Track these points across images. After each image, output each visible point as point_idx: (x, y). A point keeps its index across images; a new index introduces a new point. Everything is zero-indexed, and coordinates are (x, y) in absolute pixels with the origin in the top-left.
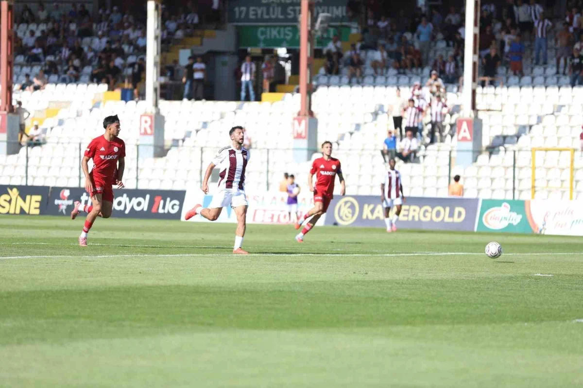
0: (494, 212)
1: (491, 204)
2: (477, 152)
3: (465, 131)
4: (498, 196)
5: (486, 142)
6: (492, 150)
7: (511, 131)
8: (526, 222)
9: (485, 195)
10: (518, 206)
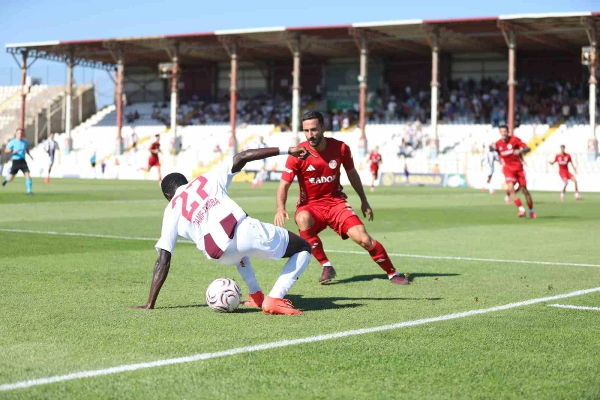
0: (452, 179)
1: (450, 176)
2: (438, 153)
3: (433, 144)
4: (454, 171)
5: (441, 149)
6: (444, 152)
7: (452, 145)
8: (466, 183)
9: (449, 172)
10: (463, 176)
